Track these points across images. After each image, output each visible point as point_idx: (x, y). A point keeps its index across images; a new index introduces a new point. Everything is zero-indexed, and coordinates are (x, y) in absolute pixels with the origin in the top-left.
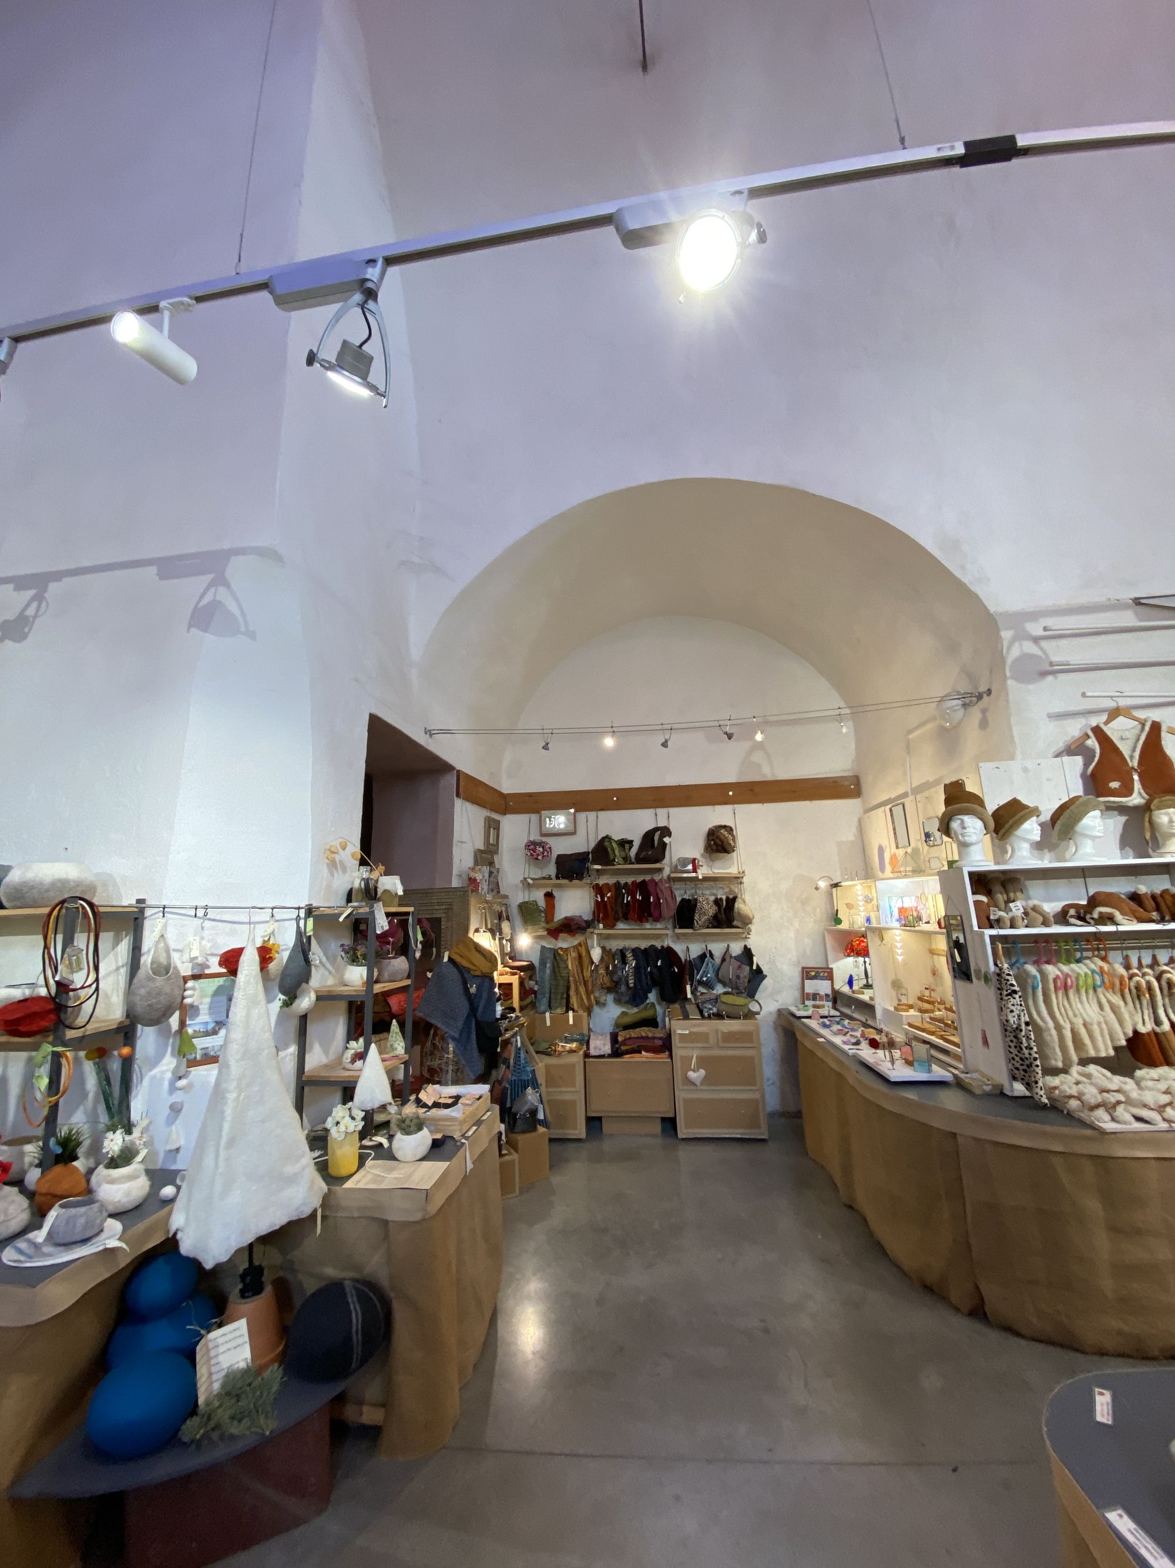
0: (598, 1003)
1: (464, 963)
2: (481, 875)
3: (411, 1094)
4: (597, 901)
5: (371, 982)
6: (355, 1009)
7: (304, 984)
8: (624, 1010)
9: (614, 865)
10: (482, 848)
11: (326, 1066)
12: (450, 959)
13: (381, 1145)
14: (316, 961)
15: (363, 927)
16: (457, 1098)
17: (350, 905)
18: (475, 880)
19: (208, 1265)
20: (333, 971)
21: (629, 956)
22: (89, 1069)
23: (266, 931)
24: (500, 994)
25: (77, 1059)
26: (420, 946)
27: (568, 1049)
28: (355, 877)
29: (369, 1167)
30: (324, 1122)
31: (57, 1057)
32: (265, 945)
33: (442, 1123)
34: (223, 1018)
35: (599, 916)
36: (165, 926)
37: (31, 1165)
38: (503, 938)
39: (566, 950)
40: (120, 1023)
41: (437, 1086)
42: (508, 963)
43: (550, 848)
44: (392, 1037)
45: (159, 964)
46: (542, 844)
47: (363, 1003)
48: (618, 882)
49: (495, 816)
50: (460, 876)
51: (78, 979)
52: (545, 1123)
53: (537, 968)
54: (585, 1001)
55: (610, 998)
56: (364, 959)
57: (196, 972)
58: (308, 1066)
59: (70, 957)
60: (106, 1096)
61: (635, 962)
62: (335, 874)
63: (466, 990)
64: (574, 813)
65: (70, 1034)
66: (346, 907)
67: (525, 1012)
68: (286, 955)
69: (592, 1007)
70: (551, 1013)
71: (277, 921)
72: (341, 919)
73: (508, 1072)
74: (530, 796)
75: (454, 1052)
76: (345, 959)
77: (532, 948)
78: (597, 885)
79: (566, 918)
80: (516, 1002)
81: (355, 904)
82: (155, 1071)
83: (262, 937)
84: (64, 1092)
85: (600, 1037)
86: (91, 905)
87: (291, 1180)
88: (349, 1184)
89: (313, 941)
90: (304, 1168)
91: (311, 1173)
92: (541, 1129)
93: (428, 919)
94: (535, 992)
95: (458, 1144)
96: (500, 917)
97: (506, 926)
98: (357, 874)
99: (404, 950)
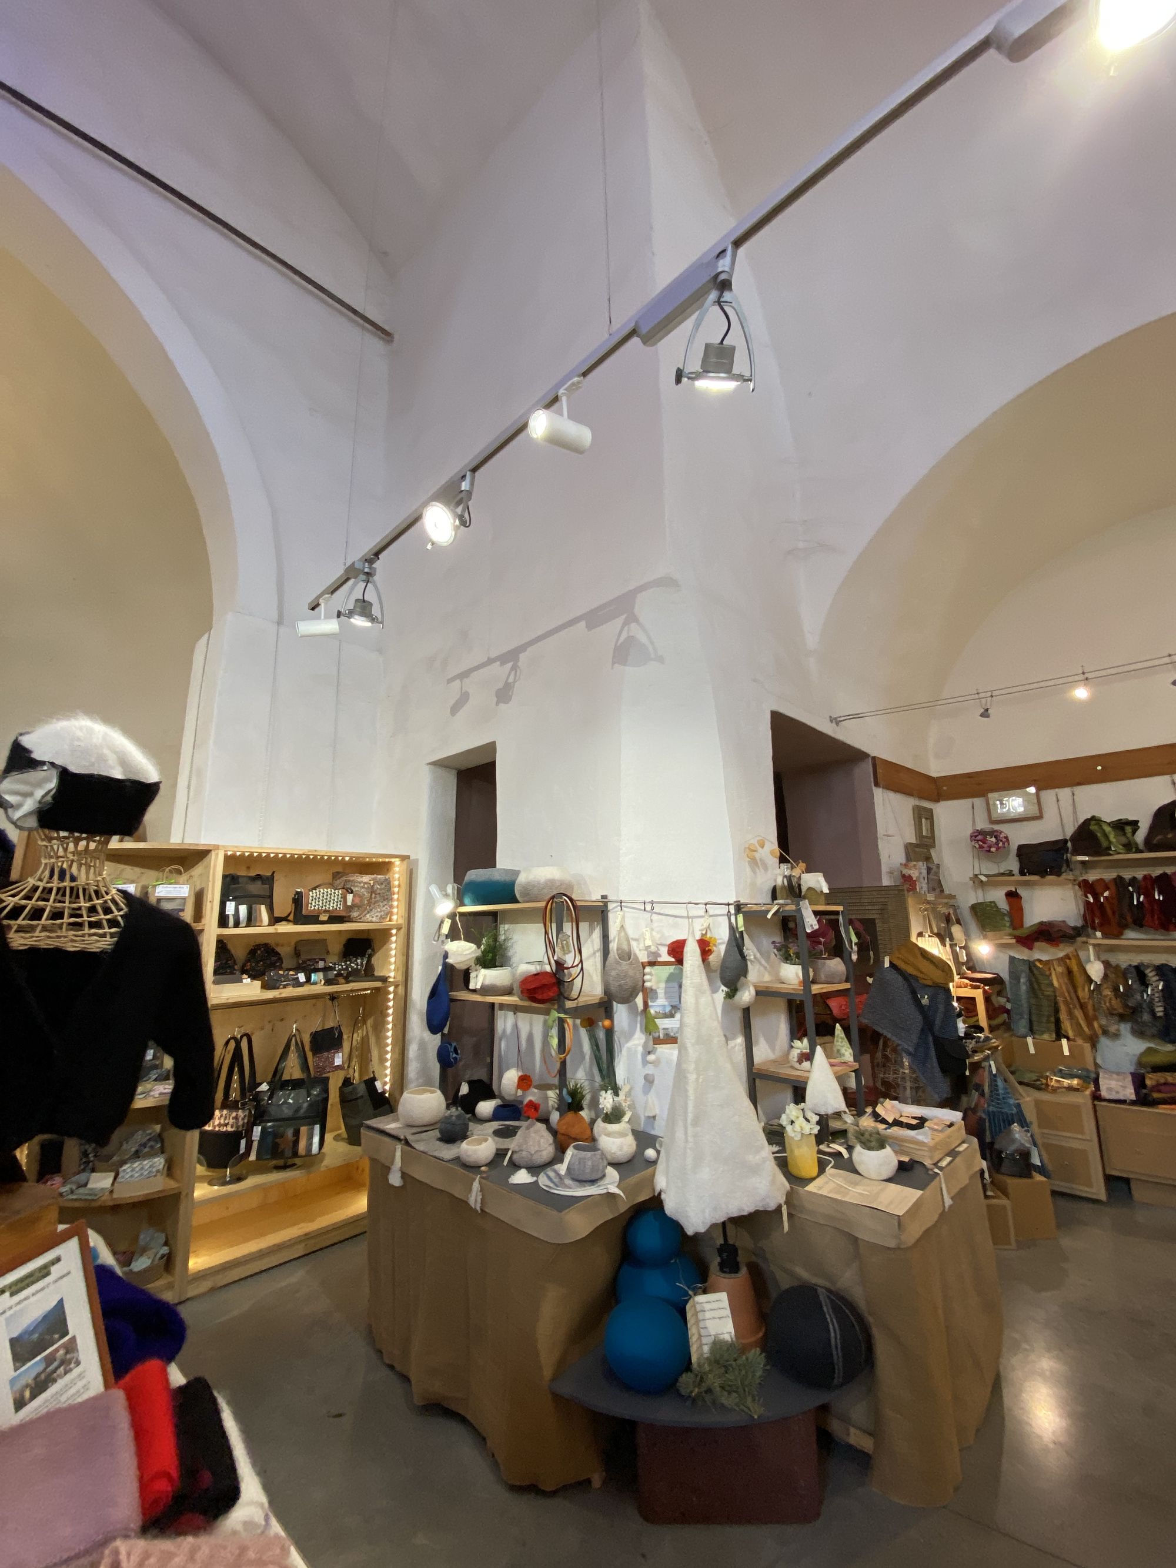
0: (1105, 1032)
1: (910, 970)
2: (917, 871)
3: (867, 1106)
4: (1088, 902)
5: (807, 982)
6: (795, 1008)
7: (742, 978)
8: (1152, 1045)
9: (1111, 855)
10: (913, 841)
11: (774, 1061)
12: (891, 963)
13: (840, 1154)
14: (750, 956)
15: (791, 925)
16: (922, 1122)
17: (775, 902)
18: (910, 877)
19: (690, 1231)
20: (768, 967)
21: (1151, 975)
22: (583, 1033)
23: (703, 925)
24: (960, 1009)
25: (575, 1025)
26: (855, 948)
27: (1065, 1085)
28: (778, 874)
29: (830, 1175)
30: (779, 1118)
31: (561, 1022)
32: (704, 938)
33: (907, 1145)
34: (675, 1002)
35: (1093, 921)
36: (623, 917)
37: (553, 1107)
38: (956, 945)
39: (1047, 962)
40: (601, 998)
41: (896, 1103)
42: (966, 973)
43: (1006, 837)
44: (838, 1041)
45: (623, 951)
46: (995, 834)
47: (802, 1002)
48: (1120, 878)
49: (926, 804)
50: (891, 873)
51: (569, 959)
52: (1042, 1170)
53: (1007, 983)
54: (1086, 1029)
55: (1125, 1028)
56: (798, 957)
57: (652, 959)
58: (757, 1059)
59: (562, 941)
60: (597, 1058)
61: (1162, 983)
62: (758, 871)
63: (917, 1002)
64: (1037, 794)
65: (569, 1004)
66: (772, 904)
67: (996, 1033)
68: (722, 948)
69: (1097, 1036)
70: (1034, 1038)
71: (711, 916)
72: (769, 916)
73: (982, 1100)
74: (969, 777)
75: (910, 1067)
76: (778, 956)
77: (996, 958)
78: (1085, 882)
79: (1041, 923)
80: (983, 1020)
81: (781, 901)
82: (629, 1044)
83: (700, 930)
84: (569, 1052)
85: (1115, 1076)
86: (571, 900)
87: (754, 1170)
88: (811, 1188)
89: (745, 936)
90: (764, 1160)
91: (771, 1166)
92: (1038, 1178)
93: (860, 920)
94: (1008, 1012)
95: (931, 1172)
96: (948, 920)
97: (956, 930)
98: (778, 871)
99: (838, 950)
